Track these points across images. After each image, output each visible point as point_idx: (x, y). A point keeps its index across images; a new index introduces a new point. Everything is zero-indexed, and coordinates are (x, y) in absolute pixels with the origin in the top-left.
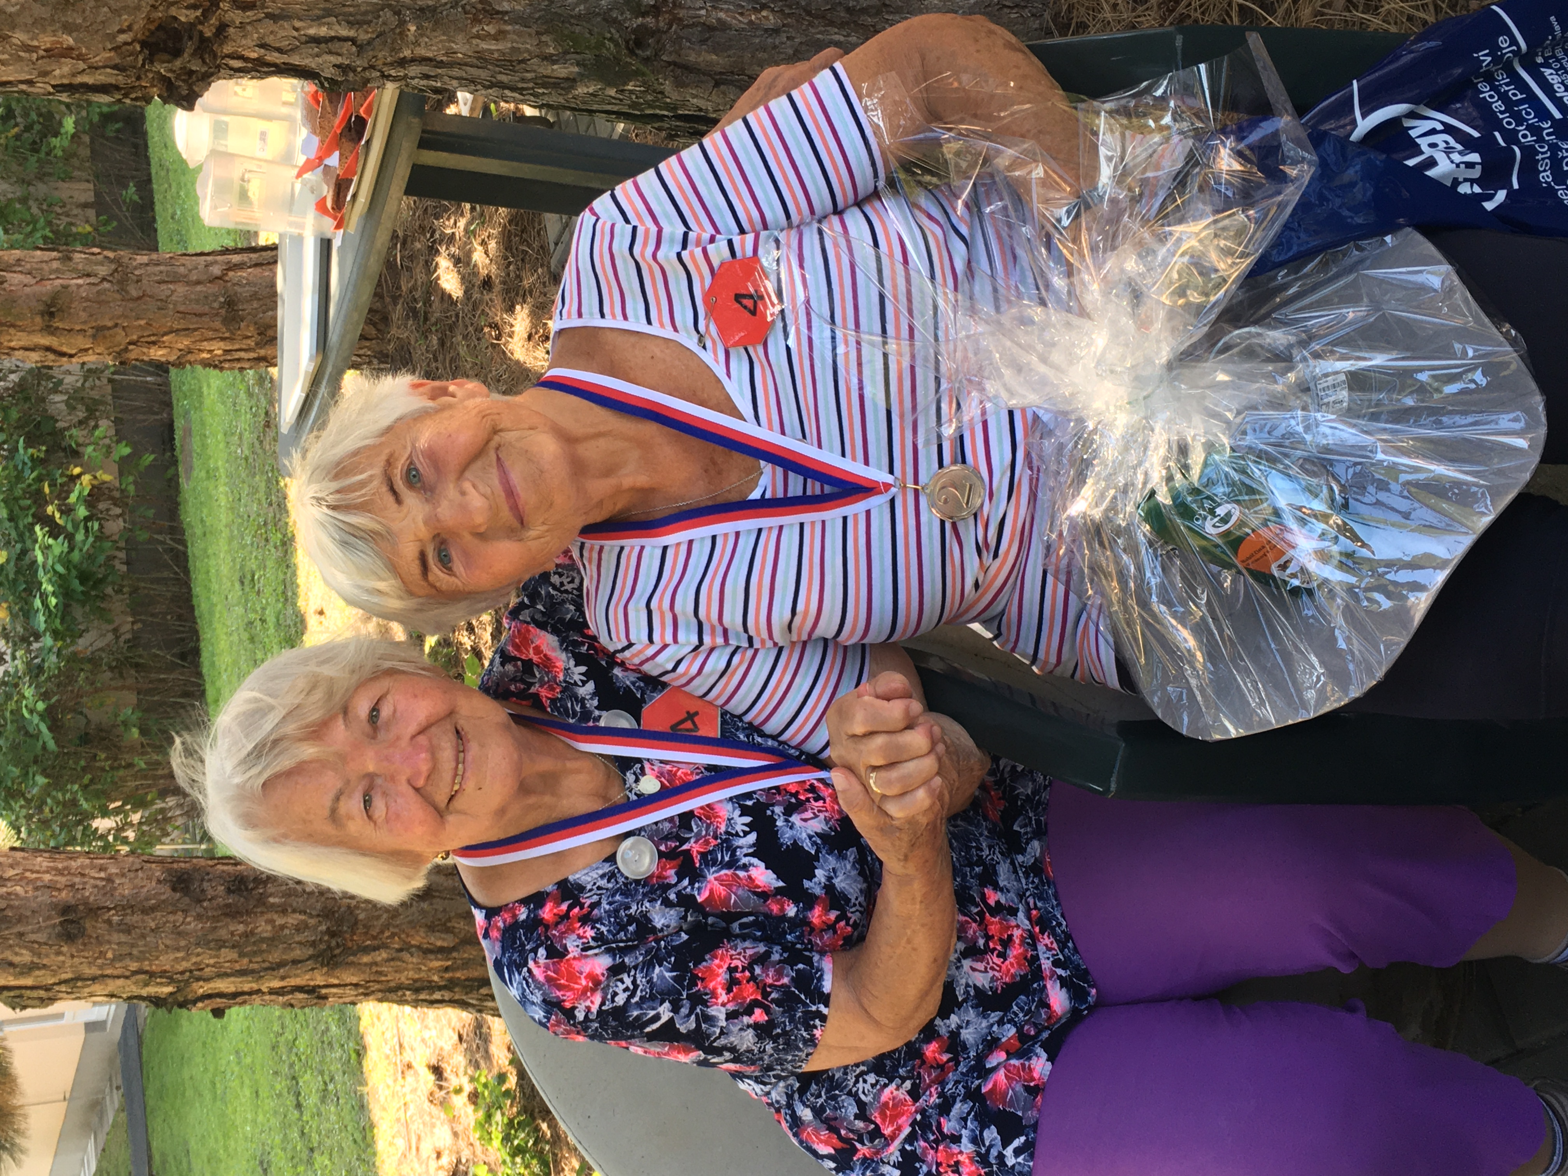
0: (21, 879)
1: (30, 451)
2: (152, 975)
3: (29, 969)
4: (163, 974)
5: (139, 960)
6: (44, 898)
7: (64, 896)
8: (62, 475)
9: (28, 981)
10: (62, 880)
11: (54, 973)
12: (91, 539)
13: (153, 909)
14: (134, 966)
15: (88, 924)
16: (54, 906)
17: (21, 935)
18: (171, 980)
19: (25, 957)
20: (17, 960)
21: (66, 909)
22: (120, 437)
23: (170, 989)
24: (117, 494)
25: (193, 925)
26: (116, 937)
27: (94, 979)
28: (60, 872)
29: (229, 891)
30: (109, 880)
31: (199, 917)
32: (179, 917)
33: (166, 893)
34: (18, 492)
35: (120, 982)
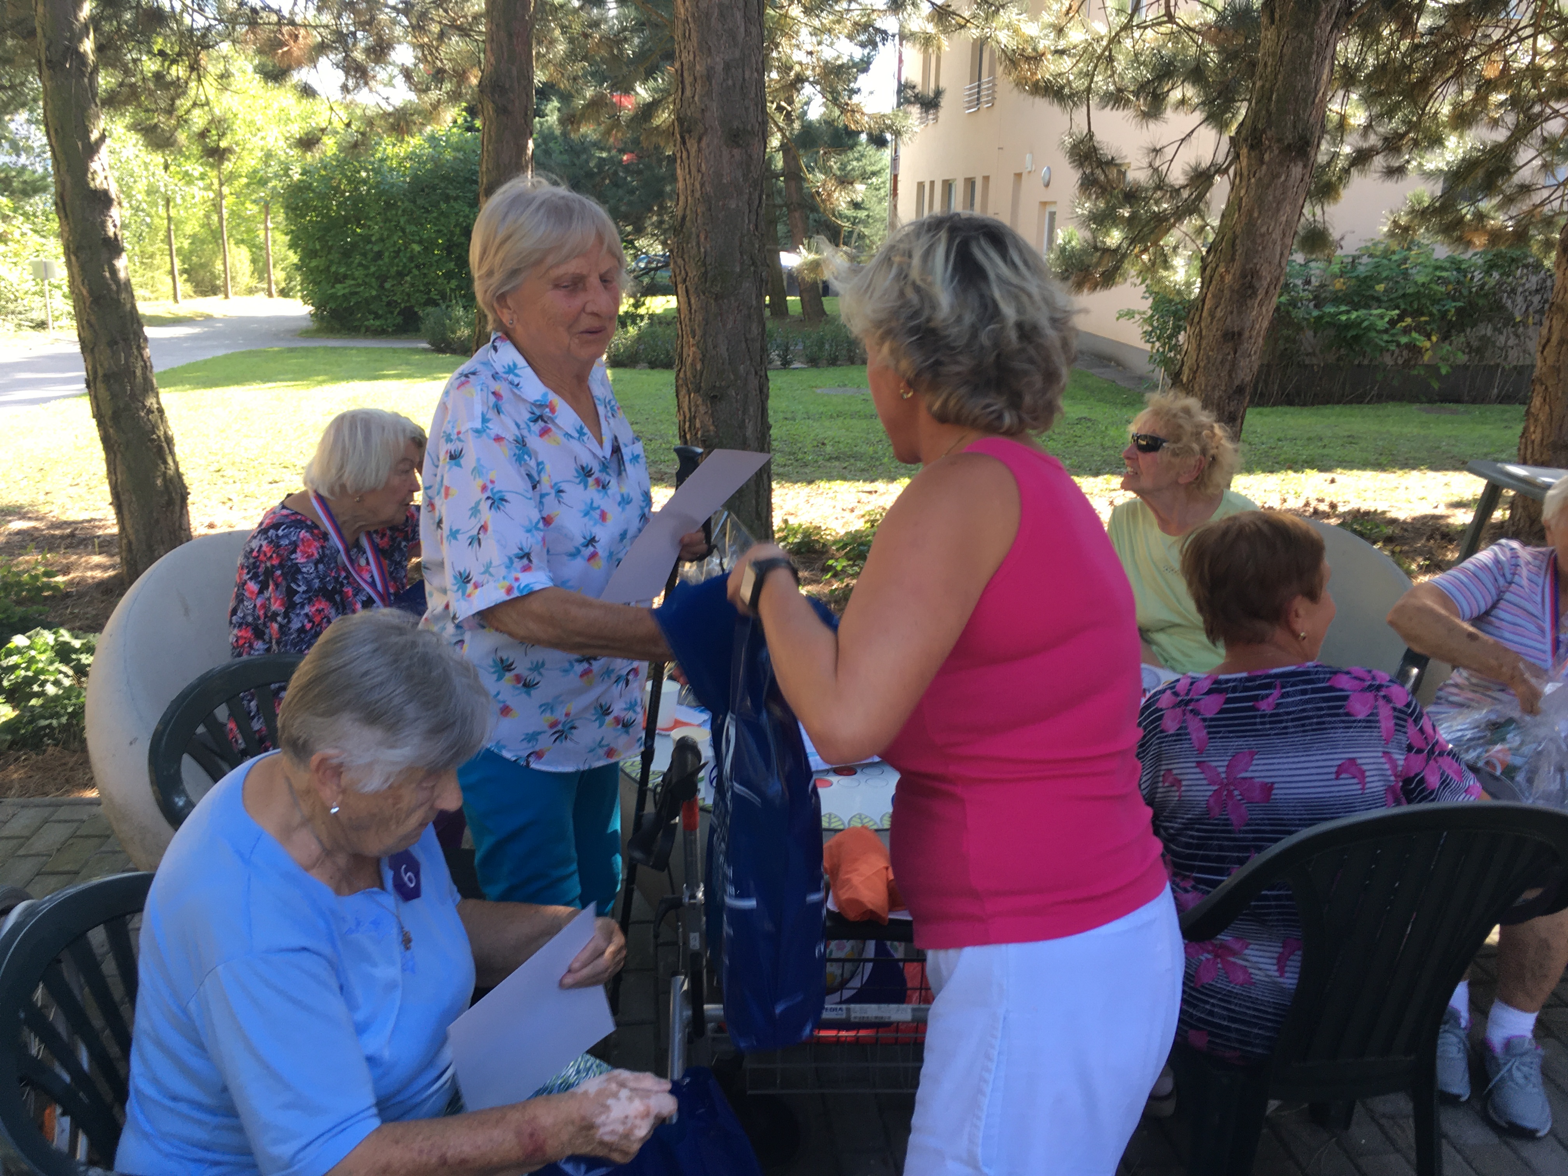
0: (1260, 313)
1: (1453, 310)
2: (1195, 372)
3: (1212, 315)
4: (1194, 378)
5: (1205, 367)
6: (1248, 324)
7: (1247, 334)
8: (1432, 330)
9: (1205, 314)
10: (1254, 333)
11: (1207, 327)
12: (1383, 344)
13: (1230, 376)
14: (1202, 364)
15: (1230, 344)
16: (1243, 329)
17: (1232, 313)
18: (1189, 381)
19: (1219, 313)
20: (1219, 310)
21: (1240, 334)
22: (1455, 368)
23: (1185, 380)
24: (1413, 363)
25: (1217, 394)
26: (1220, 357)
27: (1199, 345)
28: (1259, 333)
29: (1230, 413)
30: (1250, 355)
31: (1220, 397)
32: (1223, 388)
33: (1237, 382)
34: (1423, 301)
35: (1195, 357)
